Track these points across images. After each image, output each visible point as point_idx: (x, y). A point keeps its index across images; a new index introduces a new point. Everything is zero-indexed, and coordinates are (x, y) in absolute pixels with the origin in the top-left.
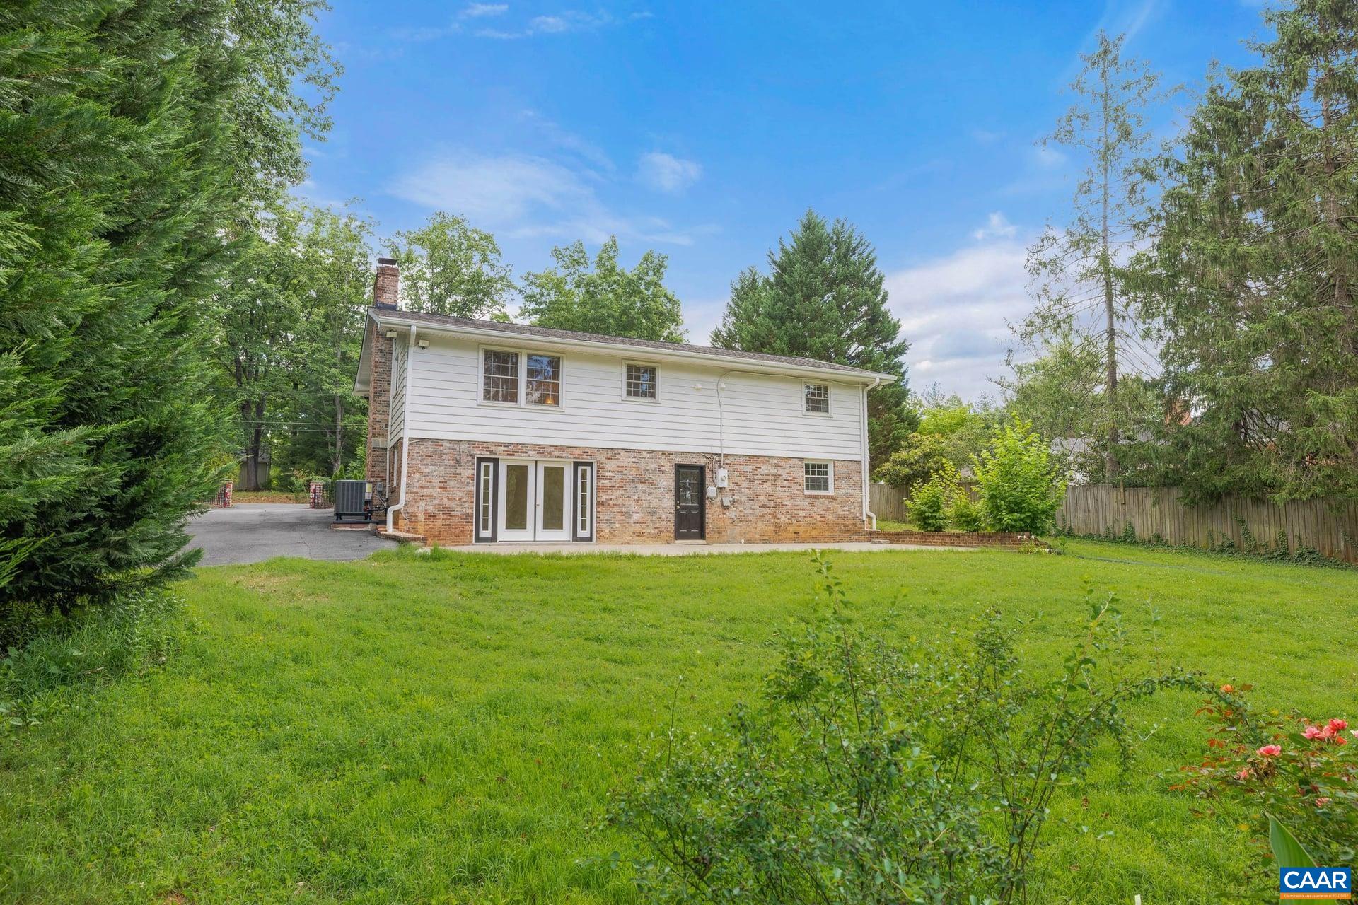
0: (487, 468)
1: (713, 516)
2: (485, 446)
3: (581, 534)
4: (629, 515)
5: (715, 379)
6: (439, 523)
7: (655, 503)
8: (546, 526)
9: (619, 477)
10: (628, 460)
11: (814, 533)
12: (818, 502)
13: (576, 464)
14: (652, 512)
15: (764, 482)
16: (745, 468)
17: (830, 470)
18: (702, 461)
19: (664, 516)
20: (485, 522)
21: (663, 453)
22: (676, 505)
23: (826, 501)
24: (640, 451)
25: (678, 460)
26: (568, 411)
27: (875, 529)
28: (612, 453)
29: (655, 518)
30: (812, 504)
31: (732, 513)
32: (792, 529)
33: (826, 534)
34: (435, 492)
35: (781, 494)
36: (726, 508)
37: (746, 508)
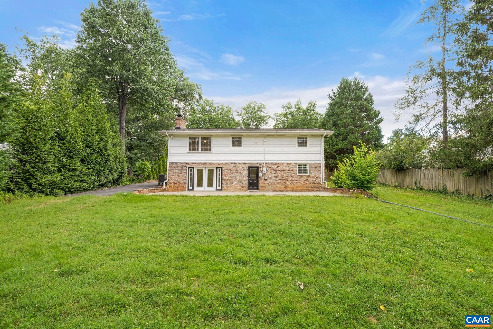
0: (191, 170)
1: (261, 183)
2: (189, 164)
3: (218, 188)
4: (232, 182)
5: (263, 139)
6: (177, 185)
7: (241, 179)
8: (208, 186)
9: (229, 171)
10: (232, 166)
11: (300, 188)
12: (302, 178)
13: (217, 168)
14: (240, 182)
15: (280, 171)
16: (274, 167)
17: (308, 166)
18: (258, 165)
19: (244, 183)
20: (191, 185)
21: (244, 163)
22: (248, 179)
23: (306, 177)
24: (236, 163)
25: (249, 165)
26: (213, 152)
27: (326, 187)
28: (227, 164)
29: (241, 183)
30: (300, 178)
31: (268, 182)
32: (291, 187)
33: (306, 188)
34: (176, 177)
35: (287, 175)
36: (266, 180)
37: (274, 180)
